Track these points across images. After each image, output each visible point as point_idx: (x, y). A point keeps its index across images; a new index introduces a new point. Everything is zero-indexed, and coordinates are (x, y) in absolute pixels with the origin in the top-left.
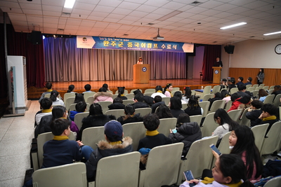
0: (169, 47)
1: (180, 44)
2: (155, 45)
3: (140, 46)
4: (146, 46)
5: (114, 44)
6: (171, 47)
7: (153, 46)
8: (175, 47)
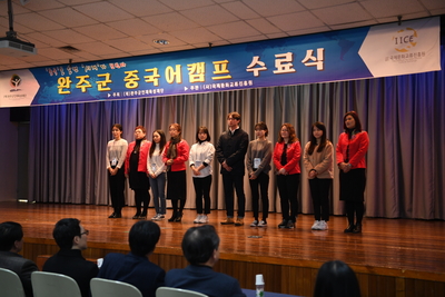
0: (283, 64)
1: (347, 37)
2: (220, 67)
3: (161, 79)
4: (184, 75)
5: (84, 84)
6: (296, 61)
7: (209, 72)
8: (316, 58)
